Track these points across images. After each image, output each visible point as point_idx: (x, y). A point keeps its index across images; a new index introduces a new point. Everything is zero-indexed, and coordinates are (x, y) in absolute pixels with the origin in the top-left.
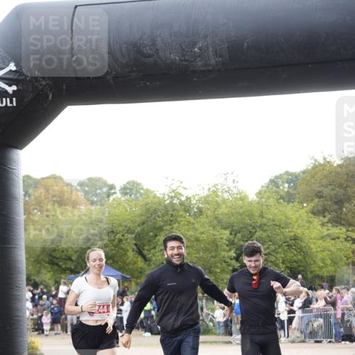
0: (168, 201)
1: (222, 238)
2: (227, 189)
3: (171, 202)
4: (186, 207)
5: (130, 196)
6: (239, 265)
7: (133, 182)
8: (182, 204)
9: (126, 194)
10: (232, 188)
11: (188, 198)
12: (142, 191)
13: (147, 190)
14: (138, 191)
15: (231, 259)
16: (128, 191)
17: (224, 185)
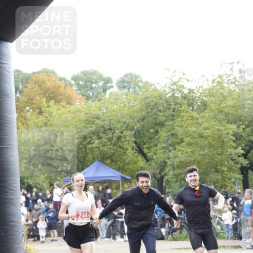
0: (170, 95)
1: (228, 134)
2: (233, 80)
3: (173, 95)
4: (189, 100)
5: (129, 89)
6: (247, 162)
7: (131, 74)
8: (184, 97)
9: (124, 87)
10: (238, 79)
11: (191, 91)
12: (140, 84)
13: (147, 83)
14: (136, 85)
15: (239, 156)
16: (126, 84)
17: (230, 76)
